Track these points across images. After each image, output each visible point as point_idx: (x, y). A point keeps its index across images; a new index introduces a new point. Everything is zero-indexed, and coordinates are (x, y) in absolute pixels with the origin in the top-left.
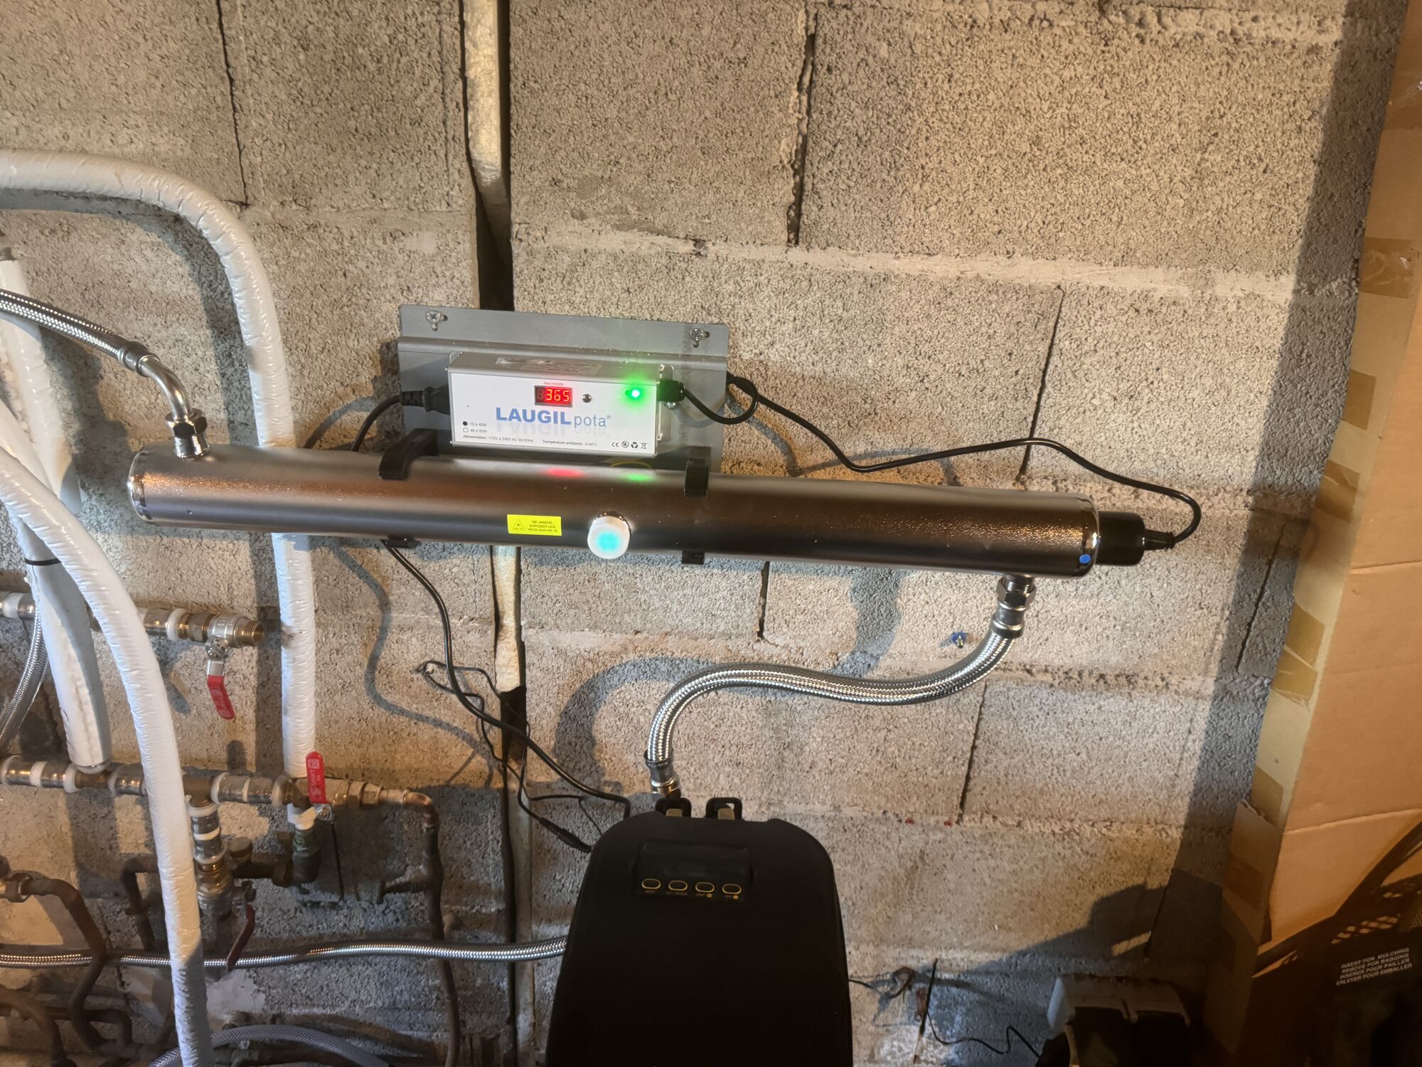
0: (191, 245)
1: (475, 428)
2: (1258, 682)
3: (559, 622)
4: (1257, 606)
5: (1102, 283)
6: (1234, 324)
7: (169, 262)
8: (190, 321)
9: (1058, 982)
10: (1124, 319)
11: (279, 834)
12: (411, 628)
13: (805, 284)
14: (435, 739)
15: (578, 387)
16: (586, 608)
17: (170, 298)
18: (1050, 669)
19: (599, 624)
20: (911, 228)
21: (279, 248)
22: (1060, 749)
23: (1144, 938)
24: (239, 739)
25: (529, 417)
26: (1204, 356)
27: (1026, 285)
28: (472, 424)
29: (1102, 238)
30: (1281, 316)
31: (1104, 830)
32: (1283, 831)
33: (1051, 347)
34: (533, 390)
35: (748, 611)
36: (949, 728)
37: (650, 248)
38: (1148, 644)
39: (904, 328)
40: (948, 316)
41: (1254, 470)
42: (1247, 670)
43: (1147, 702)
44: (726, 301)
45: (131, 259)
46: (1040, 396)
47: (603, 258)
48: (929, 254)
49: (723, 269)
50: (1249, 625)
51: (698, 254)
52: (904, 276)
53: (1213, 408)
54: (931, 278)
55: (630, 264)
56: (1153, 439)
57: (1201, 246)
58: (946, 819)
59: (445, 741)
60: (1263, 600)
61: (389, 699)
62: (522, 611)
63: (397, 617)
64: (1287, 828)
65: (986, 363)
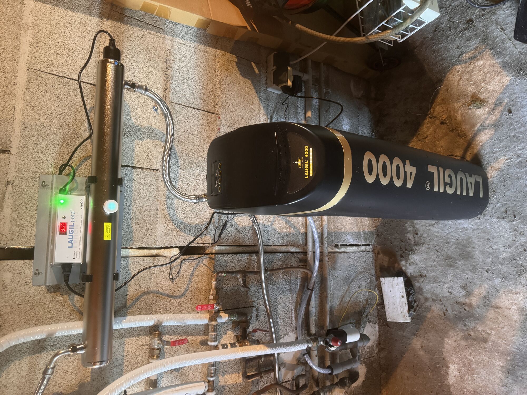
0: (7, 360)
1: (76, 255)
2: (167, 23)
3: (154, 235)
4: (141, 21)
5: (26, 57)
6: (42, 18)
7: (14, 368)
8: (38, 360)
9: (268, 89)
10: (40, 51)
11: (233, 328)
12: (157, 284)
13: (25, 149)
14: (197, 276)
15: (60, 220)
16: (148, 226)
17: (29, 368)
18: (165, 83)
19: (154, 222)
20: (4, 114)
21: (9, 328)
22: (192, 83)
23: (253, 64)
24: (199, 342)
25: (71, 237)
26: (53, 28)
27: (27, 79)
28: (74, 256)
29: (9, 55)
30: (39, 4)
31: (219, 72)
32: (212, 20)
33: (50, 74)
34: (61, 235)
35: (148, 173)
36: (187, 115)
37: (10, 199)
38: (155, 54)
39: (42, 118)
40: (38, 104)
41: (94, 18)
42: (163, 26)
43: (175, 56)
44: (31, 175)
45: (13, 382)
46: (68, 78)
47: (14, 215)
48: (15, 109)
49: (18, 175)
50: (148, 24)
51: (13, 183)
52: (22, 117)
53: (72, 27)
54: (24, 108)
55: (16, 206)
56: (84, 46)
57: (13, 25)
58: (218, 118)
59: (198, 272)
60: (139, 19)
61: (183, 291)
62: (150, 247)
63: (153, 288)
64: (210, 18)
65: (55, 94)
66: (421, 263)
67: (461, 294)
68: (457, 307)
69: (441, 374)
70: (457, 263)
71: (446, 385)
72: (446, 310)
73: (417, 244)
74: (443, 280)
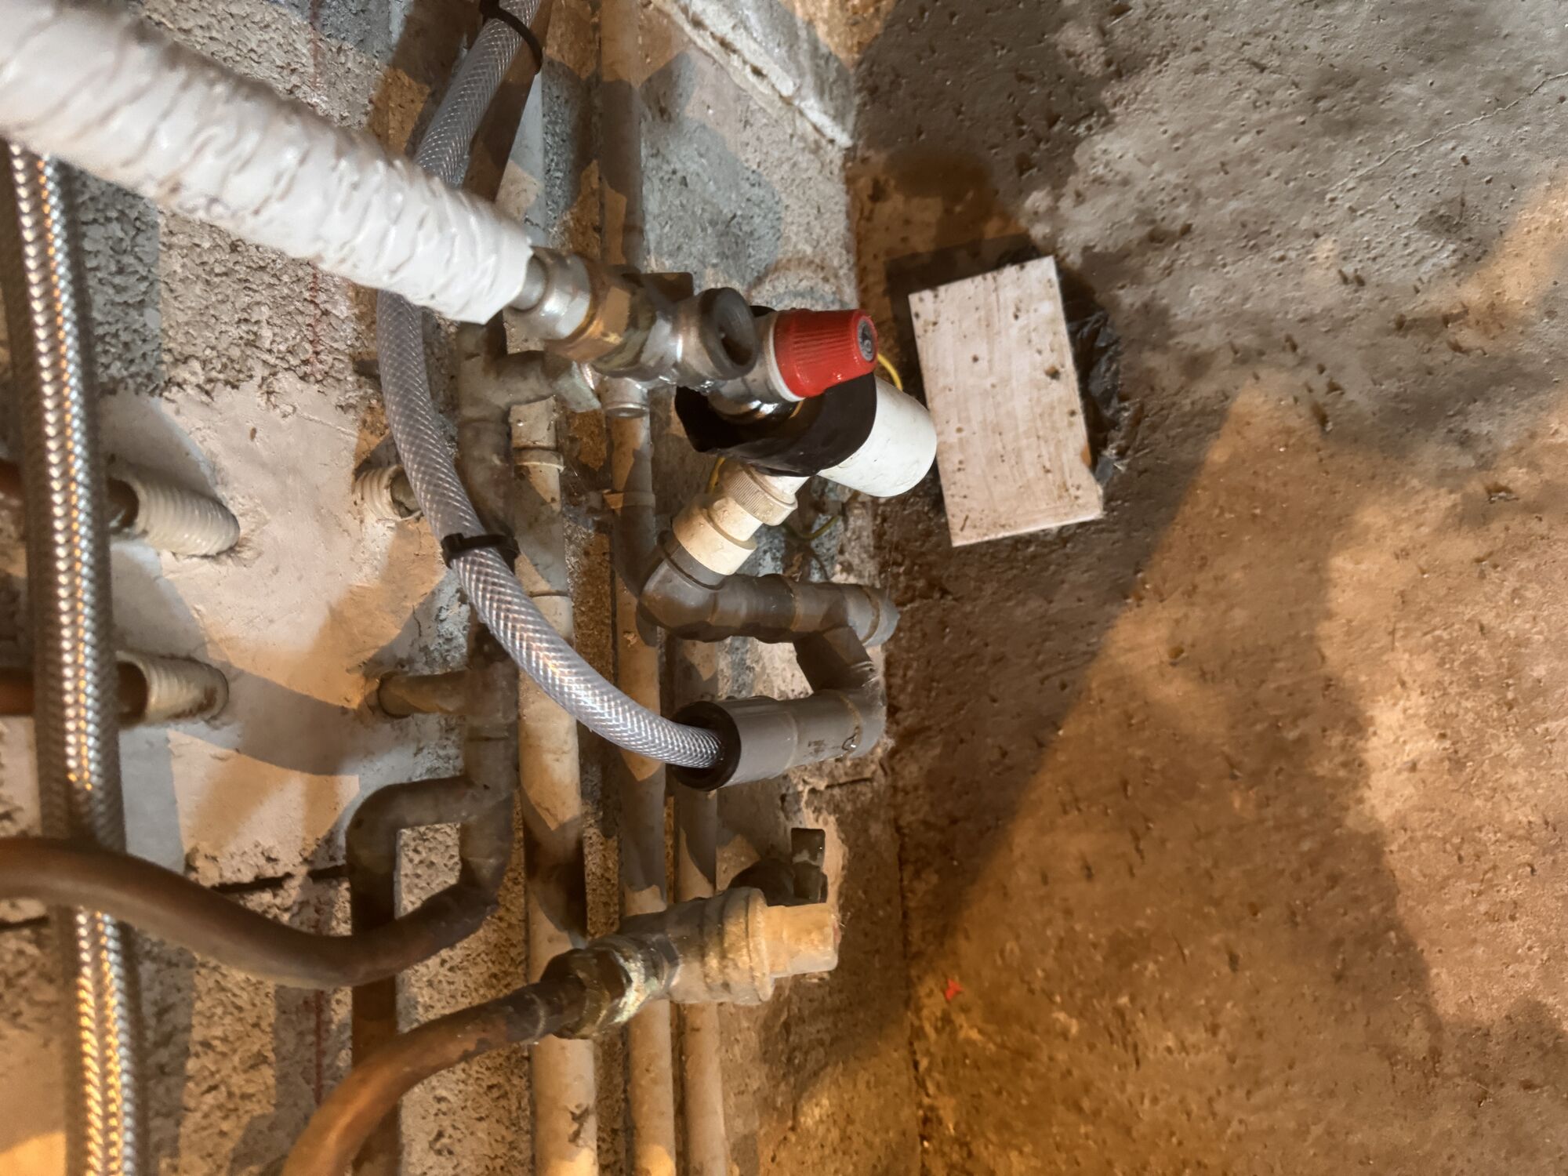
66: (1156, 167)
67: (1427, 266)
68: (1404, 351)
69: (1314, 779)
70: (1391, 97)
71: (1354, 836)
72: (1333, 387)
73: (1122, 67)
74: (1305, 222)
